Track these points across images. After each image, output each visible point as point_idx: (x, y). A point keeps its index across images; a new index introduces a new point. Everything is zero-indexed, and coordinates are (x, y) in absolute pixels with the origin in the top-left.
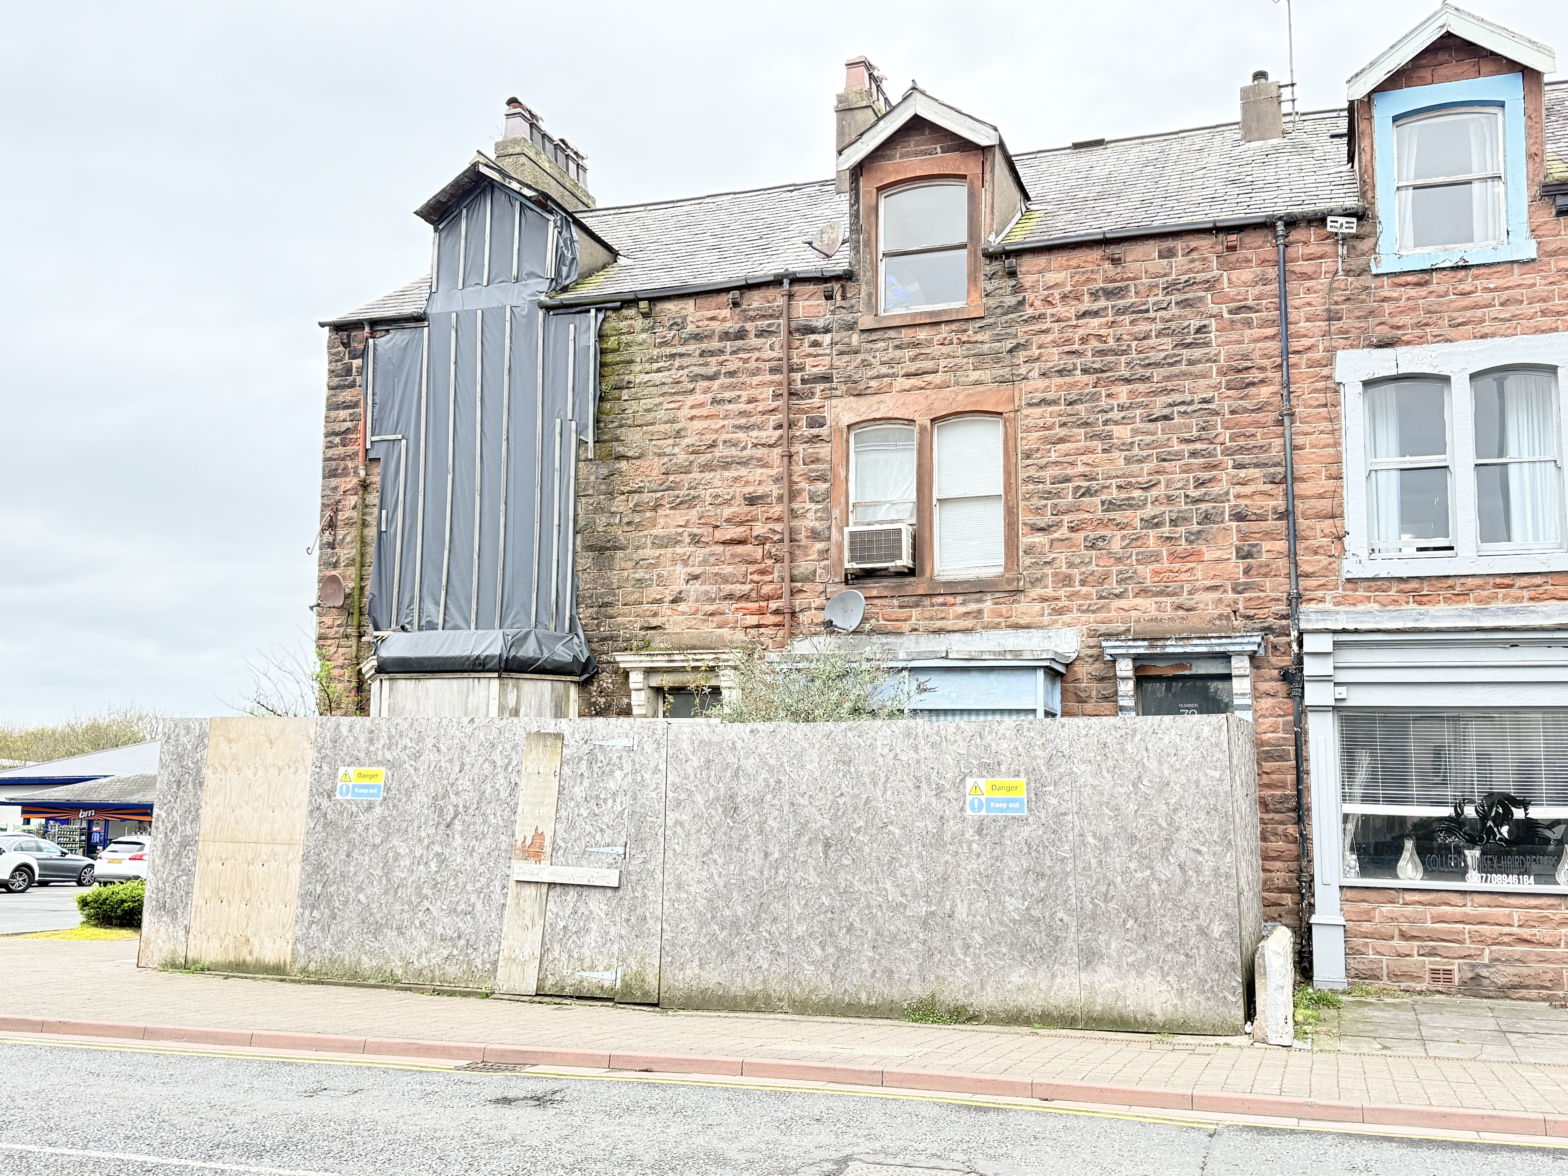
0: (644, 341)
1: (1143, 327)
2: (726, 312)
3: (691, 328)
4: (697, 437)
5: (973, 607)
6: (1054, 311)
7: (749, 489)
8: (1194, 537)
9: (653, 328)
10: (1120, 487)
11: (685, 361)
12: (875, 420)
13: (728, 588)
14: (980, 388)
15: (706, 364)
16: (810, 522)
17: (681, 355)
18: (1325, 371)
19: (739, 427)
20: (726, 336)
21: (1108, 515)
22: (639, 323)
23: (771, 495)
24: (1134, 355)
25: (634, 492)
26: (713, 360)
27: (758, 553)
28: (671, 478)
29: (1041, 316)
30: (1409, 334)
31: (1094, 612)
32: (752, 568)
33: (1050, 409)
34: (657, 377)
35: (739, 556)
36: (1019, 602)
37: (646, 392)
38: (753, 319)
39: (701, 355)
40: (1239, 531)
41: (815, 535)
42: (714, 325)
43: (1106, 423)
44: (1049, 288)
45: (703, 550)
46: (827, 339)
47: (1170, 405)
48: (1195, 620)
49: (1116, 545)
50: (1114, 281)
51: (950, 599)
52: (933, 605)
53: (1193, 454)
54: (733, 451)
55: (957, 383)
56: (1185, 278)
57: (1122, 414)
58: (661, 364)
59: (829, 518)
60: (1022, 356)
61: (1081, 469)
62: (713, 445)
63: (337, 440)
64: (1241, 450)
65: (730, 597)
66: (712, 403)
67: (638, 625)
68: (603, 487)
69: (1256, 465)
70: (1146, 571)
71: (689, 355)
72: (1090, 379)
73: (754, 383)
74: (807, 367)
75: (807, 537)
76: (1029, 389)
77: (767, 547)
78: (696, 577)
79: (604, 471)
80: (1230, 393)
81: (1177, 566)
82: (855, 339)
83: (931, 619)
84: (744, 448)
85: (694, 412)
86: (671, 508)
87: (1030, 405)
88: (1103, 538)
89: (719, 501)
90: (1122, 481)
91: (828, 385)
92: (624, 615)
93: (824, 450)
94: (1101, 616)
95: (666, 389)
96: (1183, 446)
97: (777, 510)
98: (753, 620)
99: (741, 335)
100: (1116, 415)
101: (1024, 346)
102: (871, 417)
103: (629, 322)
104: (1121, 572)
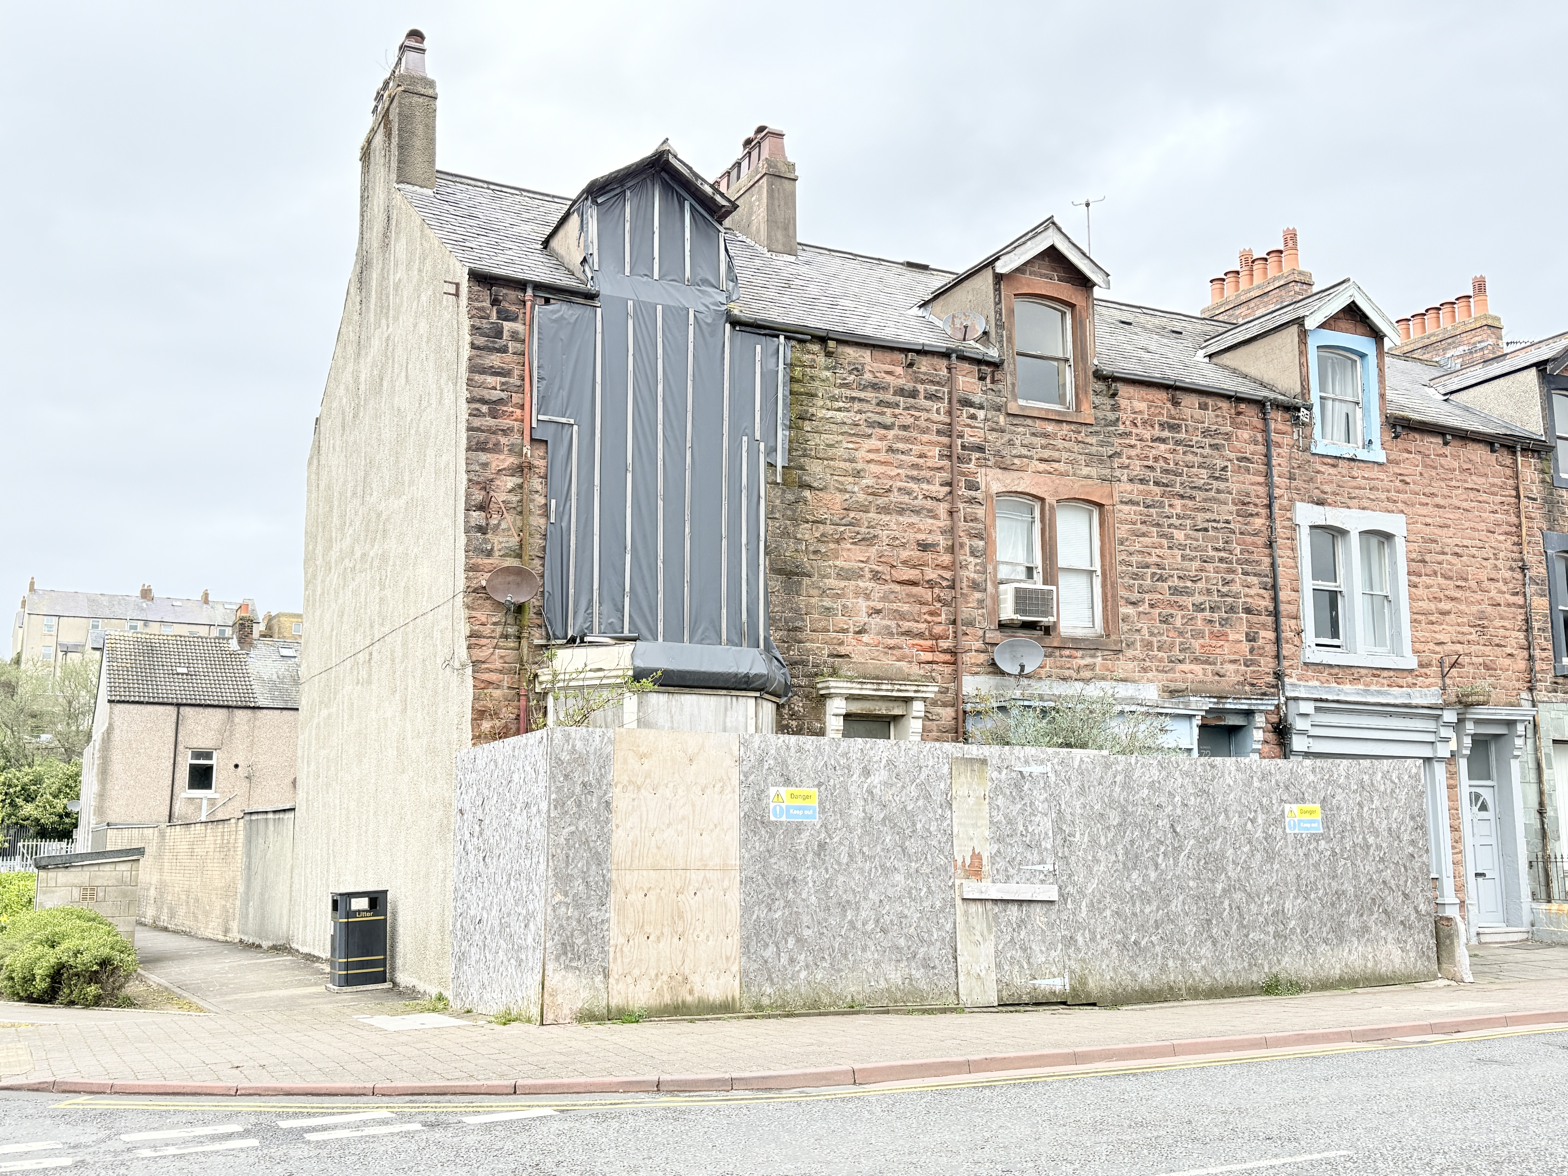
0: (828, 379)
1: (1190, 457)
2: (899, 370)
3: (868, 376)
4: (874, 480)
5: (1088, 661)
6: (1138, 431)
7: (921, 537)
8: (1224, 622)
9: (835, 368)
10: (1180, 577)
11: (865, 406)
12: (1016, 492)
13: (906, 625)
14: (1090, 482)
15: (883, 414)
16: (970, 574)
17: (860, 400)
18: (1288, 515)
19: (913, 478)
20: (900, 392)
21: (1174, 598)
22: (821, 360)
23: (938, 545)
24: (1185, 477)
25: (818, 522)
26: (888, 411)
27: (927, 595)
28: (852, 514)
29: (1128, 434)
30: (1330, 499)
31: (1166, 672)
32: (925, 609)
33: (1134, 508)
34: (840, 416)
35: (914, 596)
36: (1118, 659)
37: (827, 427)
38: (922, 382)
39: (878, 404)
40: (1248, 621)
41: (975, 586)
42: (889, 379)
43: (1169, 526)
44: (1135, 413)
45: (883, 587)
46: (981, 414)
47: (1208, 521)
48: (1224, 684)
49: (1178, 622)
50: (1174, 418)
51: (1074, 652)
52: (1061, 656)
53: (1221, 560)
54: (906, 499)
55: (1074, 475)
56: (1214, 427)
57: (1180, 522)
58: (841, 404)
59: (984, 572)
60: (1116, 462)
61: (1154, 559)
62: (889, 491)
63: (484, 409)
64: (1247, 562)
65: (907, 633)
66: (887, 451)
67: (826, 652)
68: (789, 513)
69: (1255, 575)
70: (1196, 644)
71: (868, 401)
72: (1157, 490)
73: (924, 440)
74: (966, 436)
75: (969, 586)
76: (1121, 489)
77: (936, 590)
78: (878, 612)
79: (790, 497)
80: (1240, 519)
81: (1214, 643)
82: (1002, 419)
83: (1061, 668)
84: (916, 498)
85: (872, 456)
86: (852, 543)
87: (1122, 502)
88: (1172, 616)
89: (895, 543)
90: (1181, 573)
91: (981, 455)
92: (812, 641)
93: (980, 512)
94: (1170, 675)
95: (846, 428)
96: (1214, 553)
97: (946, 559)
98: (929, 656)
99: (914, 394)
100: (1174, 521)
101: (1118, 454)
102: (1013, 489)
103: (811, 356)
104: (1182, 643)
